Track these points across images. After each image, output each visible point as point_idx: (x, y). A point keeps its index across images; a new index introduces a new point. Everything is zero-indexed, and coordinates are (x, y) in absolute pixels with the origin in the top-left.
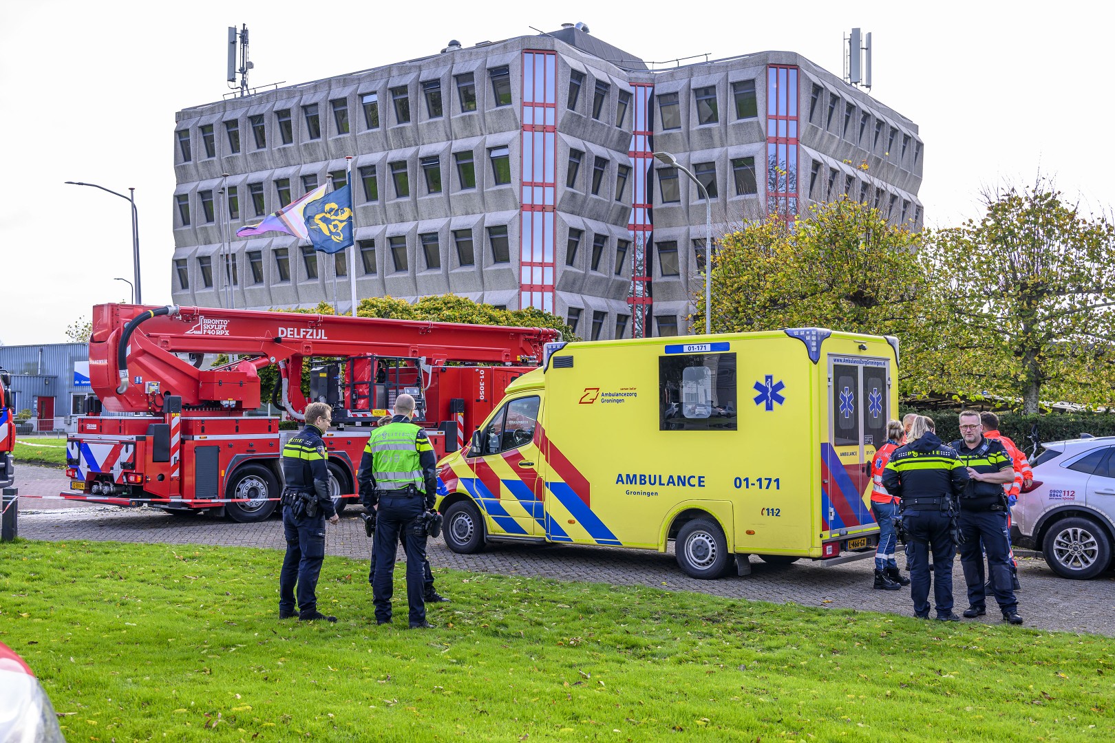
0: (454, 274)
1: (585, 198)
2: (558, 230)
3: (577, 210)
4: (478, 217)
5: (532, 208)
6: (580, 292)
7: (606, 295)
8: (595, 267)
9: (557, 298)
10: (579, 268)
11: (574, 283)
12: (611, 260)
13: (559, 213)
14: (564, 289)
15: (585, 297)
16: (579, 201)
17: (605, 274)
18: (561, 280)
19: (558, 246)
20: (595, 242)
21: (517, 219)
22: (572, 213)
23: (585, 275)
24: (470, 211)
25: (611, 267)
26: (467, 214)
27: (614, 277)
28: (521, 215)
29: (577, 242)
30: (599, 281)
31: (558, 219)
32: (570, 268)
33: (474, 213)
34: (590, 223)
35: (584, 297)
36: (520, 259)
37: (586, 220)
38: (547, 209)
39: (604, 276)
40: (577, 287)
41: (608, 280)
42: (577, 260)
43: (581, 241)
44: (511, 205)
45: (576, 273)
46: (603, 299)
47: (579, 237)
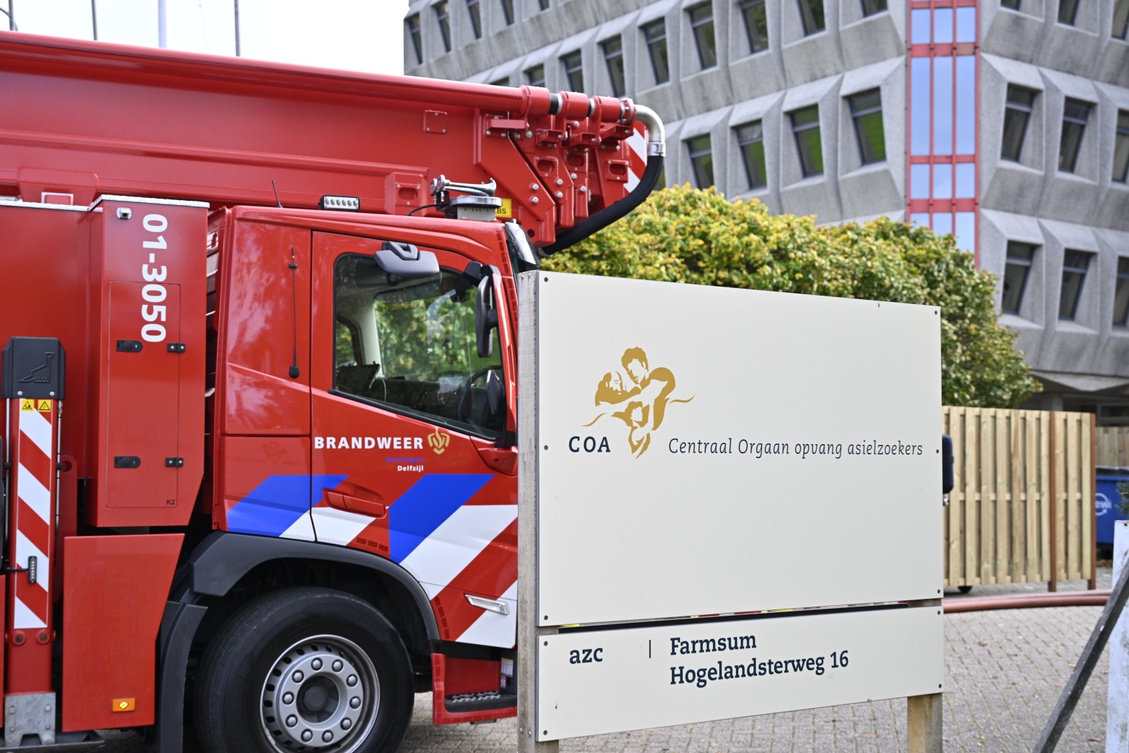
0: (790, 192)
1: (1044, 28)
2: (984, 89)
3: (1028, 53)
4: (831, 82)
5: (932, 50)
6: (1035, 212)
7: (1093, 220)
8: (1069, 164)
9: (983, 224)
10: (1032, 165)
11: (1021, 192)
12: (1104, 152)
13: (988, 58)
14: (1000, 206)
15: (1048, 224)
16: (1031, 32)
17: (1091, 177)
18: (991, 188)
19: (985, 122)
20: (1067, 113)
21: (901, 74)
22: (1017, 57)
23: (1045, 180)
24: (818, 73)
25: (1103, 166)
26: (814, 79)
27: (1110, 184)
28: (908, 66)
29: (1027, 115)
30: (1076, 192)
31: (984, 68)
32: (1009, 165)
33: (824, 76)
34: (1056, 78)
35: (1045, 222)
36: (907, 152)
37: (1048, 73)
38: (960, 49)
39: (1087, 181)
40: (1028, 202)
41: (1097, 190)
42: (1028, 150)
43: (1034, 112)
44: (890, 48)
45: (1023, 174)
46: (1088, 229)
47: (1030, 104)
